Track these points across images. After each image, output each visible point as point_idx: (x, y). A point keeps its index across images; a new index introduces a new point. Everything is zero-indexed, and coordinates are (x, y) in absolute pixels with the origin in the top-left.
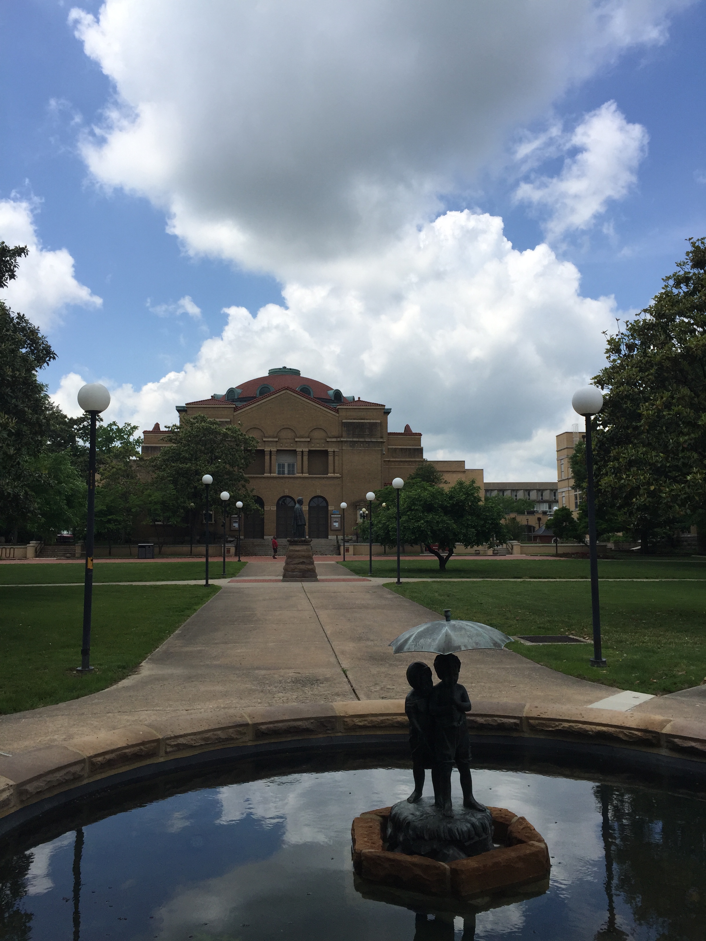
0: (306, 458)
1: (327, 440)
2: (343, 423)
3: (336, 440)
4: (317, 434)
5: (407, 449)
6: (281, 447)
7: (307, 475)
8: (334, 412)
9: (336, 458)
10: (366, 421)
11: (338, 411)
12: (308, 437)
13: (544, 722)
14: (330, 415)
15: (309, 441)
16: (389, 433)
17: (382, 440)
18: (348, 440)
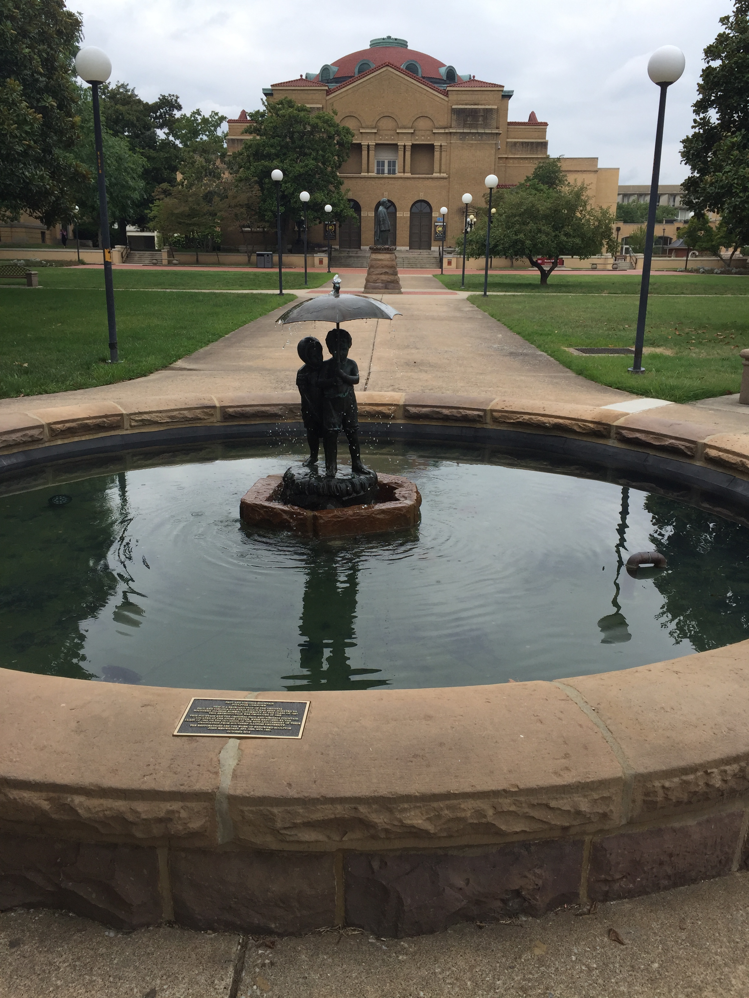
0: (408, 154)
1: (434, 131)
2: (453, 109)
3: (443, 131)
4: (422, 124)
5: (528, 142)
6: (381, 140)
7: (409, 175)
8: (443, 95)
9: (443, 153)
10: (480, 107)
11: (447, 94)
12: (412, 128)
13: (507, 414)
14: (438, 99)
15: (412, 133)
16: (509, 123)
17: (497, 132)
18: (458, 131)
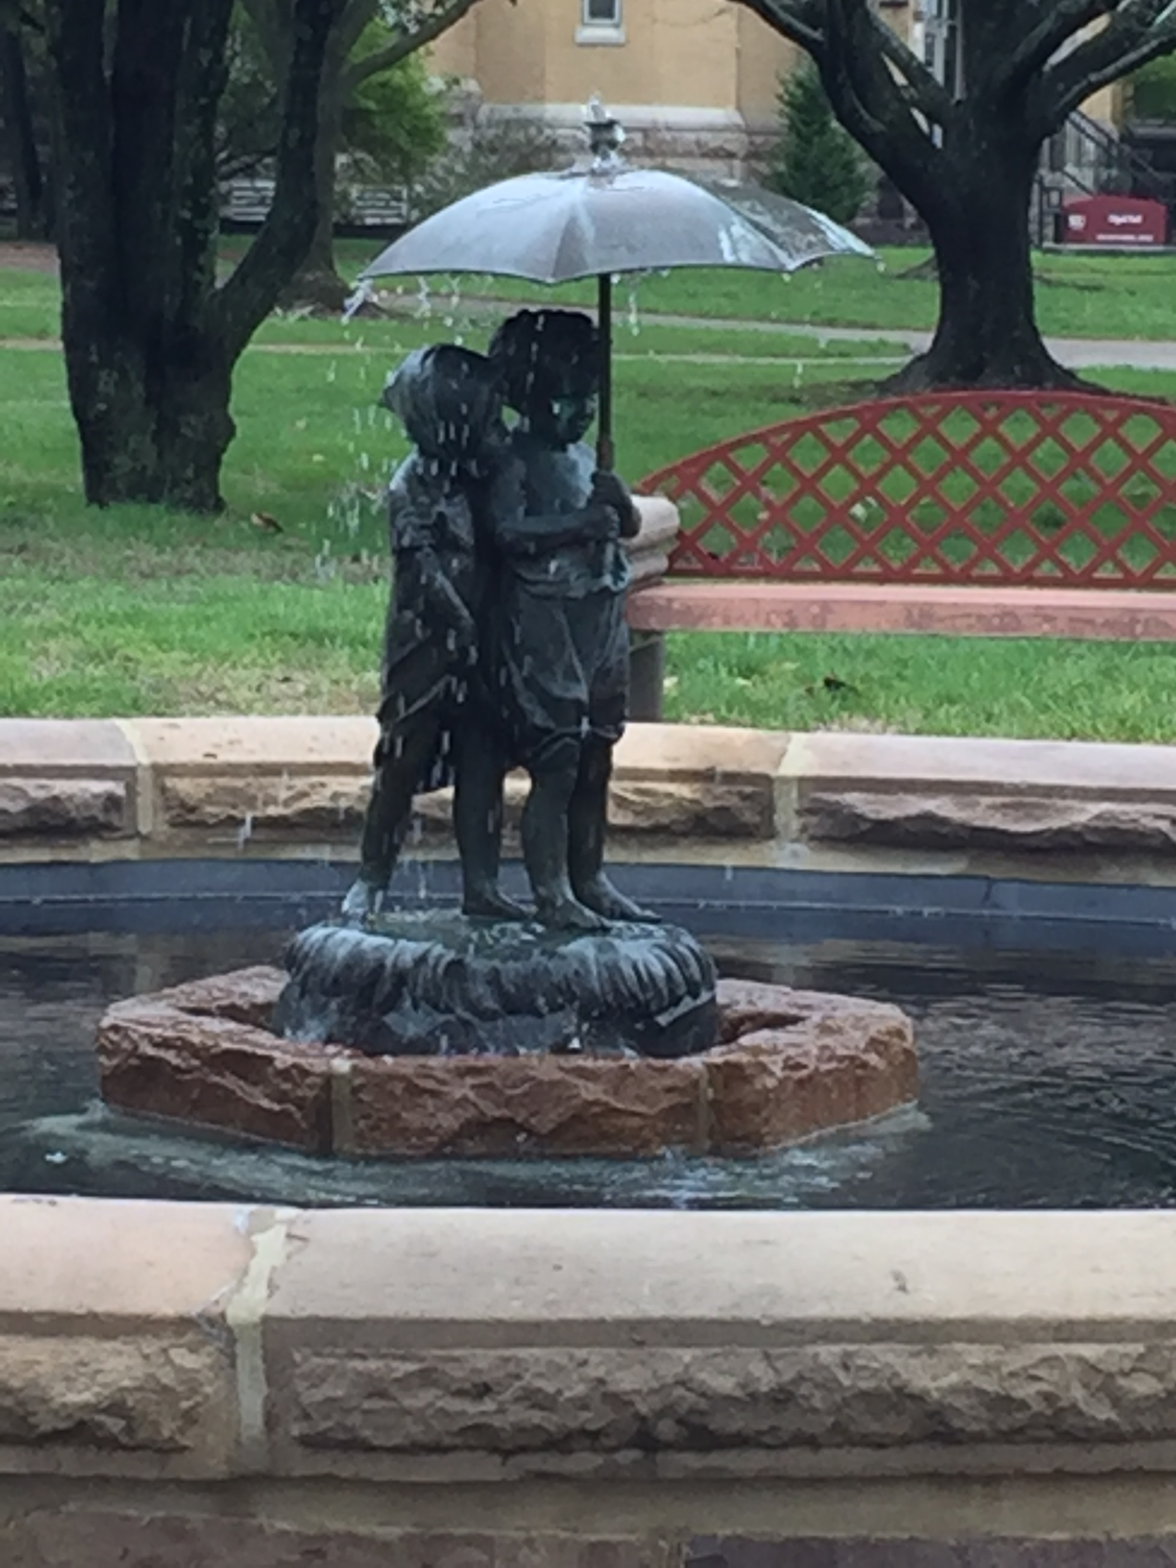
13: (239, 783)
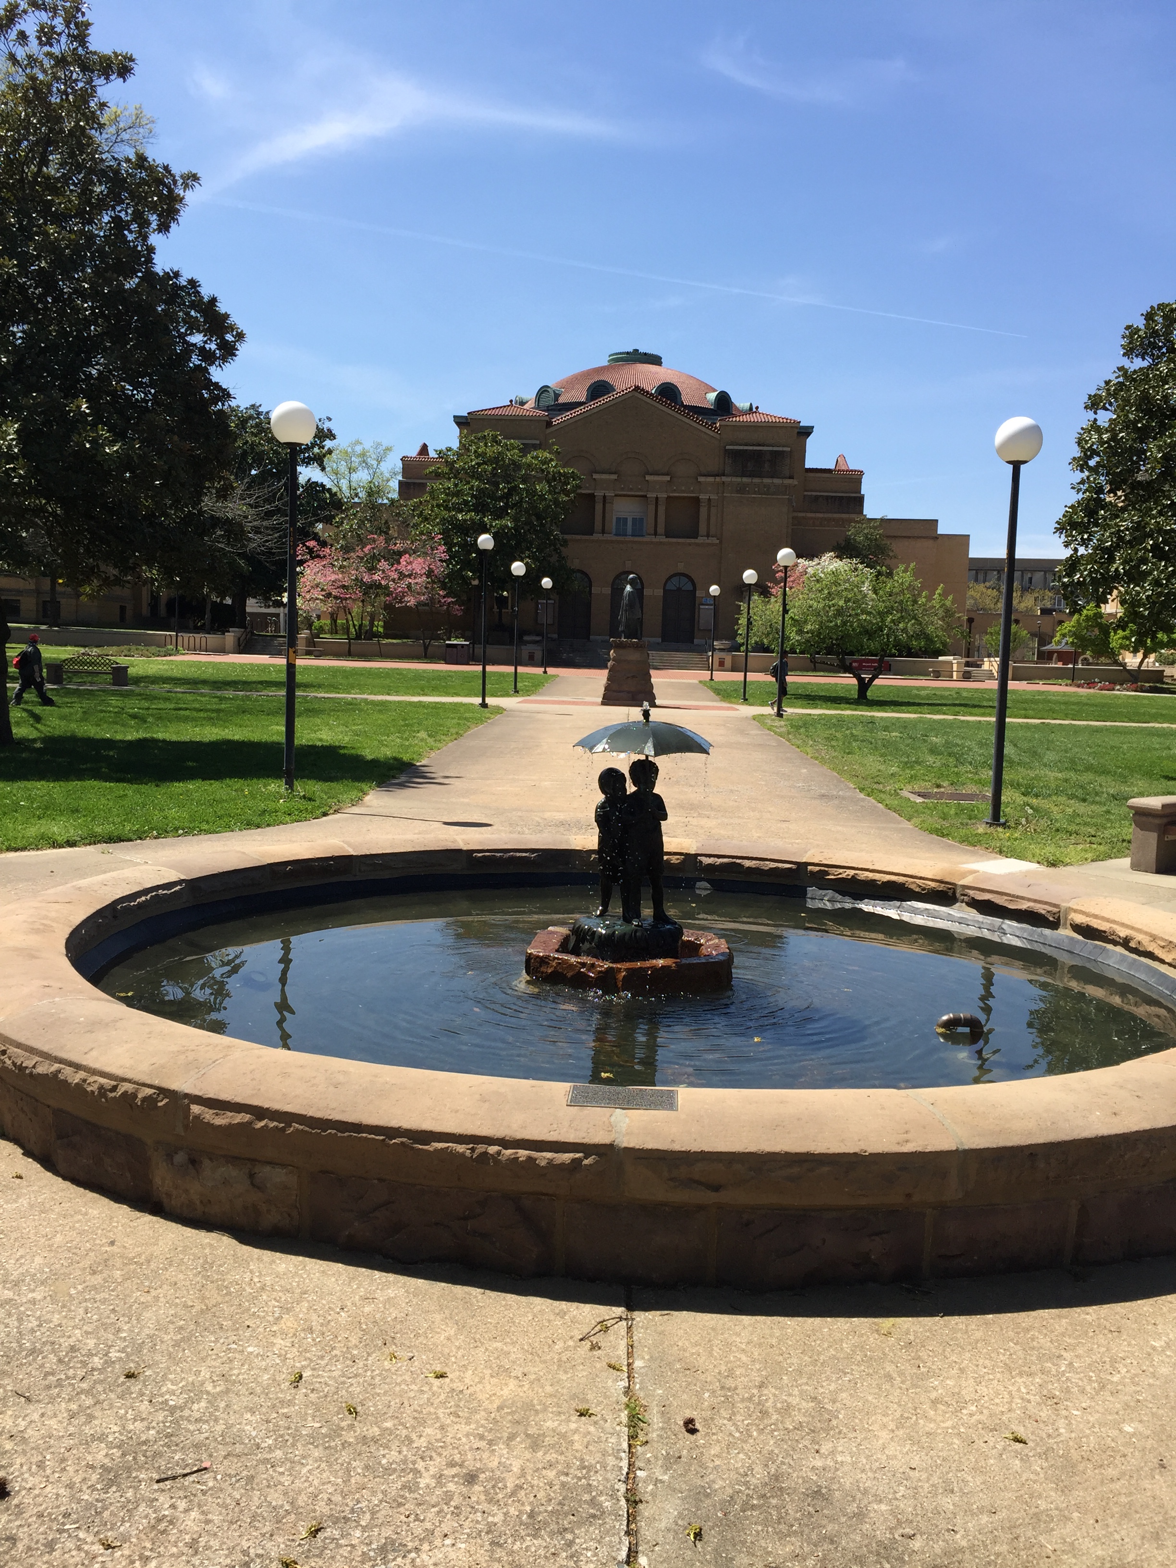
0: (662, 510)
1: (699, 480)
2: (726, 450)
4: (682, 470)
5: (836, 497)
6: (622, 489)
7: (663, 538)
9: (713, 510)
10: (766, 448)
11: (719, 429)
12: (667, 475)
14: (706, 436)
15: (668, 481)
16: (806, 469)
17: (791, 482)
18: (734, 480)
